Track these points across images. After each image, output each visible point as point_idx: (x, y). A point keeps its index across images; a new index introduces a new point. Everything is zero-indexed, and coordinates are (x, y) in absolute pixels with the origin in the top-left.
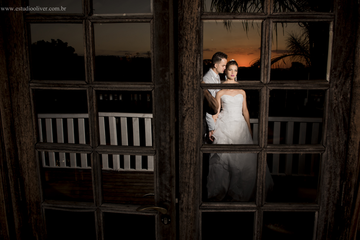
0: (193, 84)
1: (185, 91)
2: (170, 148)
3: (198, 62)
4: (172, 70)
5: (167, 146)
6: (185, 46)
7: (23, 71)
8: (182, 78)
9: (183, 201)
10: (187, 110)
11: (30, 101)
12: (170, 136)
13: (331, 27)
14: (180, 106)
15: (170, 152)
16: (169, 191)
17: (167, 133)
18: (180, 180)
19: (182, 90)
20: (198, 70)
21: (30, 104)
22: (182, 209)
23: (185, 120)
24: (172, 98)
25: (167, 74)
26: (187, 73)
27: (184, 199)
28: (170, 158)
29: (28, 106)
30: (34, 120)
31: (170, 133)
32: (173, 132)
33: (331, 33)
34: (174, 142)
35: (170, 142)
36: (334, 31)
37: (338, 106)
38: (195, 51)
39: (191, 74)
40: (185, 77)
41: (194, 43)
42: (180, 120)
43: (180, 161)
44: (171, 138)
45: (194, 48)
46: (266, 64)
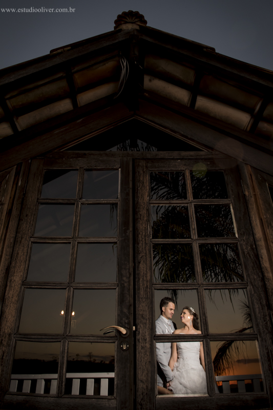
0: (145, 240)
1: (140, 244)
2: (129, 282)
3: (149, 227)
4: (131, 229)
5: (127, 280)
6: (139, 217)
7: (28, 231)
8: (138, 236)
9: (139, 332)
10: (141, 257)
11: (28, 250)
12: (129, 272)
13: (231, 207)
14: (136, 254)
15: (129, 285)
16: (128, 318)
17: (128, 270)
18: (137, 312)
19: (138, 244)
20: (149, 231)
21: (27, 252)
22: (139, 340)
23: (140, 265)
24: (131, 246)
25: (128, 231)
26: (141, 233)
27: (141, 330)
28: (129, 289)
29: (25, 253)
30: (27, 263)
31: (129, 270)
32: (132, 270)
33: (232, 210)
34: (132, 277)
35: (129, 277)
36: (233, 209)
37: (248, 253)
38: (146, 220)
39: (144, 234)
40: (140, 236)
41: (145, 216)
42: (137, 264)
43: (136, 296)
44: (130, 274)
45: (145, 219)
46: (193, 228)
